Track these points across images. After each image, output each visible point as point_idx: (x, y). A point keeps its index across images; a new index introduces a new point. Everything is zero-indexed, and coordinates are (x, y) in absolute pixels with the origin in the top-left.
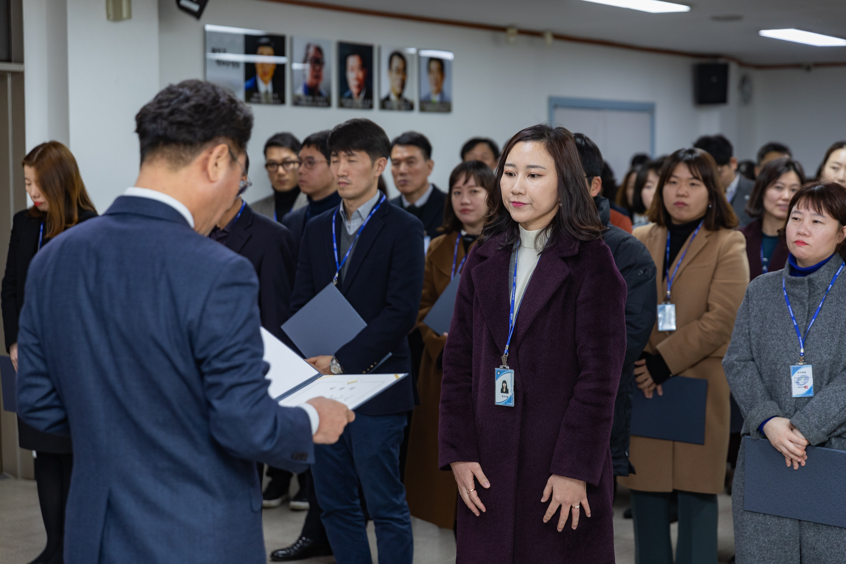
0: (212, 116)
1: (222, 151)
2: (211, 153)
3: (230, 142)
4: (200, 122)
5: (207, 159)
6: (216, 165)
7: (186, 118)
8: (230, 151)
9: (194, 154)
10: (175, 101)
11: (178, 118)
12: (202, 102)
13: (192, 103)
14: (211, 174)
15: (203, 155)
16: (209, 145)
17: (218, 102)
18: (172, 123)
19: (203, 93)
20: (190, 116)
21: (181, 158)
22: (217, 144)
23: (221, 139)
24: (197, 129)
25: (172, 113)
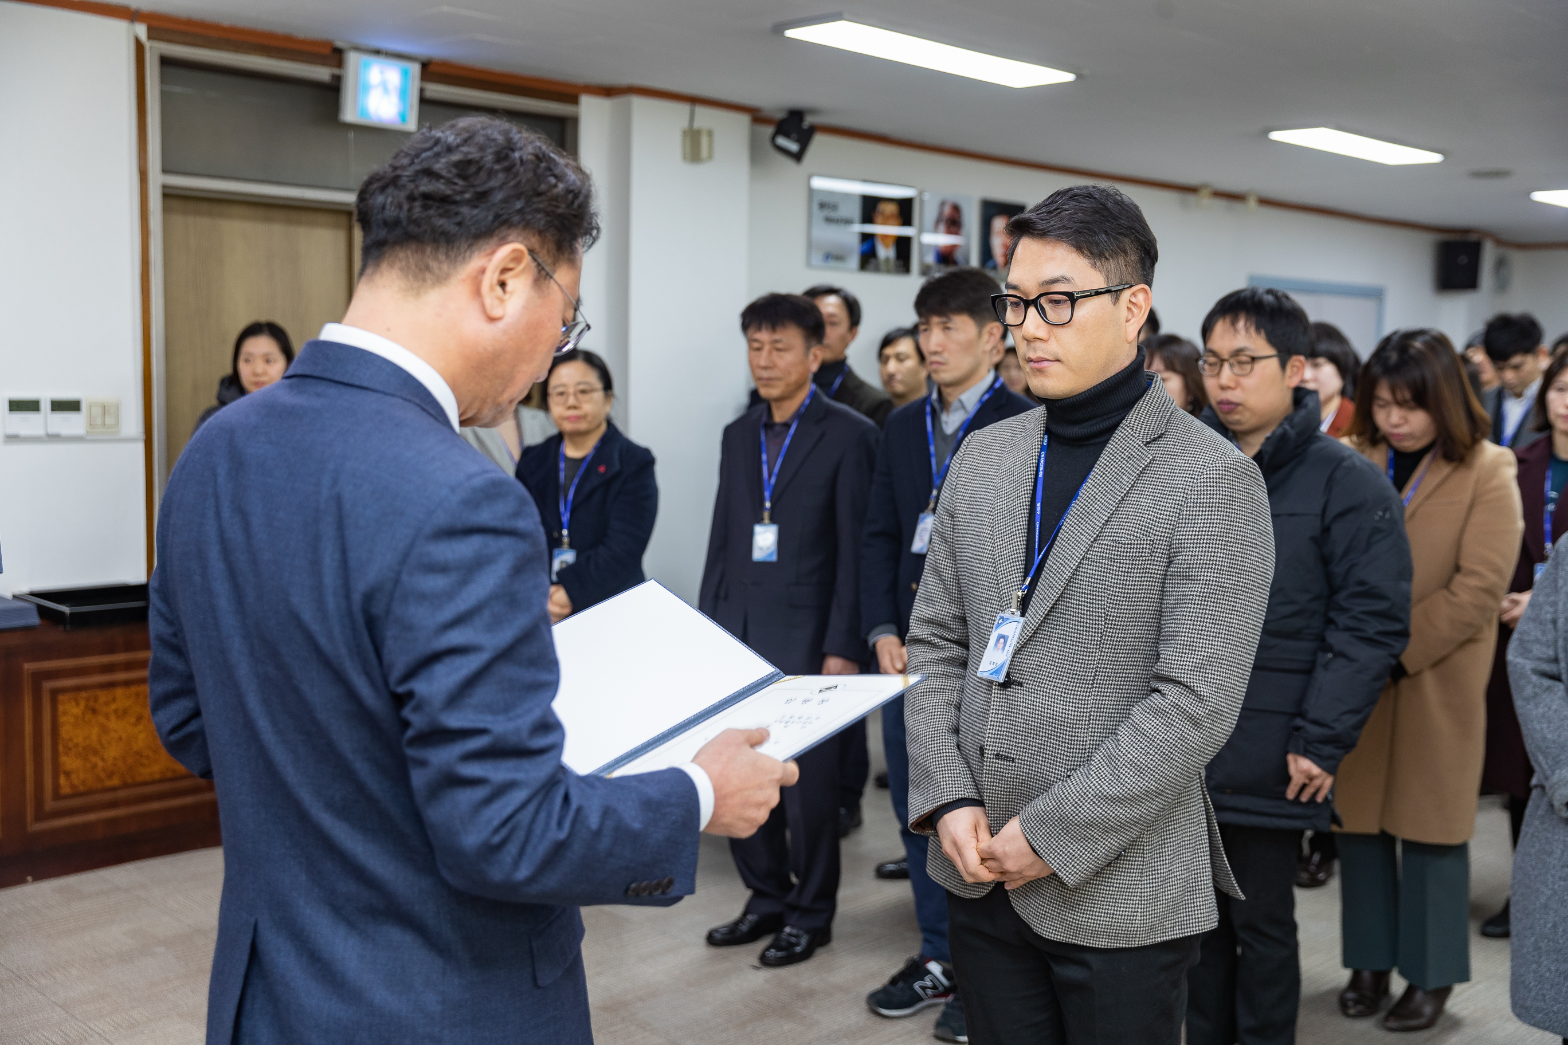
0: (493, 183)
1: (517, 258)
2: (490, 260)
3: (535, 241)
4: (467, 196)
5: (483, 271)
6: (503, 284)
7: (440, 187)
8: (535, 259)
9: (455, 260)
10: (424, 155)
11: (426, 186)
12: (475, 155)
13: (456, 157)
14: (489, 300)
15: (475, 262)
16: (487, 246)
17: (507, 157)
18: (411, 198)
19: (480, 139)
20: (449, 182)
21: (427, 268)
22: (503, 242)
23: (513, 234)
24: (465, 210)
25: (413, 179)
